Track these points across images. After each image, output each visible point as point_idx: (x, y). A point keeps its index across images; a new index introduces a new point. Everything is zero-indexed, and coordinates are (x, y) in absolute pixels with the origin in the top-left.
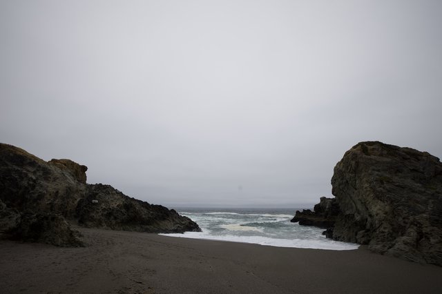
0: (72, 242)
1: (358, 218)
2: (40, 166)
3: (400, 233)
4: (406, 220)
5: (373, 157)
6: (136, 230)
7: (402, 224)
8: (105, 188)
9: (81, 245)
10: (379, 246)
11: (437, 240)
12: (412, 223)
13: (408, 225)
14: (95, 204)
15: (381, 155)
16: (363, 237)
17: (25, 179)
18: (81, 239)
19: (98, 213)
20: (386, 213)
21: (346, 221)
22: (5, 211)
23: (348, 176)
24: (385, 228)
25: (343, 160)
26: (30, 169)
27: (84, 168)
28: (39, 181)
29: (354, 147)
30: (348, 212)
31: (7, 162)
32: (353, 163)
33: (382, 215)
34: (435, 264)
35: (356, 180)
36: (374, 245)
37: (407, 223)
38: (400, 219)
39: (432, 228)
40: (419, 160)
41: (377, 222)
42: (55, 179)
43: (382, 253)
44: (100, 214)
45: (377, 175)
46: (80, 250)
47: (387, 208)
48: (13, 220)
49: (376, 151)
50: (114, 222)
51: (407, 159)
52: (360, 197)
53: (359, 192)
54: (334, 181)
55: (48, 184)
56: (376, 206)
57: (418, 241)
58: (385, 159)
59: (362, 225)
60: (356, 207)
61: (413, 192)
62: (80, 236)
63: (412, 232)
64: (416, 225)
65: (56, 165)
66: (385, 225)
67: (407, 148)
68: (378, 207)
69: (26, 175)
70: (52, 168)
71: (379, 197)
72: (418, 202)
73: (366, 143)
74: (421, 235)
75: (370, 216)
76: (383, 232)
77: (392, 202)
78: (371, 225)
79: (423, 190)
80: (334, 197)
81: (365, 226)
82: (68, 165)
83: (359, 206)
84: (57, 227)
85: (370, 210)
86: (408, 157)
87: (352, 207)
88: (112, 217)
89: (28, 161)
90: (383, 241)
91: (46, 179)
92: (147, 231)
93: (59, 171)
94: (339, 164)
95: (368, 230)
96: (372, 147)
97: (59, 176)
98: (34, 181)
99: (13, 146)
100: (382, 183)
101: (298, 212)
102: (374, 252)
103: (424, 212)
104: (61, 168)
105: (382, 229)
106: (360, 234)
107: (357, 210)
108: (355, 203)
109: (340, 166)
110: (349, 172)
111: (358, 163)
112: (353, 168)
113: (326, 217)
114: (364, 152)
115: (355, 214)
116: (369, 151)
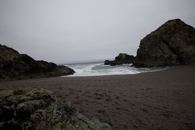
45: (187, 34)
56: (188, 48)
58: (186, 27)
71: (189, 43)
87: (156, 53)
106: (174, 62)
107: (164, 53)
108: (162, 50)
109: (154, 33)
110: (168, 34)
111: (175, 29)
112: (172, 32)
113: (123, 61)
114: (177, 23)
115: (164, 55)
116: (179, 23)
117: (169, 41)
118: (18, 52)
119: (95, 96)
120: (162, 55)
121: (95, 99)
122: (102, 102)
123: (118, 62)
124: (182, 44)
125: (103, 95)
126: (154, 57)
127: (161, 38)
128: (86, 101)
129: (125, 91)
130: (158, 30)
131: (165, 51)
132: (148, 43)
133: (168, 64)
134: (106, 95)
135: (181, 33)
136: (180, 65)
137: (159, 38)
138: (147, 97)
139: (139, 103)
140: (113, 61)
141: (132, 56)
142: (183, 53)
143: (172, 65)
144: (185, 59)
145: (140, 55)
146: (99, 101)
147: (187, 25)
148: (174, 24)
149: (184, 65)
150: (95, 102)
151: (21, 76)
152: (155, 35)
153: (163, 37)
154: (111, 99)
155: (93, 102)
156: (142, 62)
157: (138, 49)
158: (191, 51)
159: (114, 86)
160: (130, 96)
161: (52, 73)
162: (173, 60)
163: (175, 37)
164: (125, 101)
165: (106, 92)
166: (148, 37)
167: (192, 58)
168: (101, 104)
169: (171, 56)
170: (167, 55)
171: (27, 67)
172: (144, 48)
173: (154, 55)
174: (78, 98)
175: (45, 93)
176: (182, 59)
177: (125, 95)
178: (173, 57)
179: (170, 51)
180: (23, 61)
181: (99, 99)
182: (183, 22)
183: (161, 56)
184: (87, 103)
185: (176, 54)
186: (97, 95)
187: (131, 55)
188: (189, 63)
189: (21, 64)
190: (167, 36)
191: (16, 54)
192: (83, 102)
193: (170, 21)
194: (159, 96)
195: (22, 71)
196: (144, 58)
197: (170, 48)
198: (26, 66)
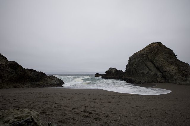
5: (162, 48)
13: (189, 74)
16: (162, 80)
20: (176, 70)
24: (179, 75)
32: (156, 50)
35: (155, 57)
37: (188, 73)
56: (170, 67)
58: (167, 50)
68: (172, 67)
77: (178, 65)
85: (166, 69)
106: (159, 79)
107: (150, 70)
108: (148, 67)
109: (141, 52)
110: (153, 54)
111: (158, 50)
112: (156, 52)
113: (113, 75)
114: (159, 46)
115: (150, 72)
116: (161, 46)
117: (153, 60)
118: (6, 59)
119: (83, 113)
120: (149, 72)
121: (83, 117)
122: (90, 122)
123: (108, 76)
124: (165, 63)
125: (92, 112)
126: (142, 73)
127: (147, 57)
128: (74, 120)
129: (115, 109)
130: (144, 50)
131: (151, 69)
132: (136, 60)
133: (154, 81)
134: (95, 112)
135: (163, 54)
136: (165, 83)
137: (146, 57)
138: (136, 116)
139: (129, 124)
140: (103, 75)
141: (122, 71)
142: (166, 71)
143: (158, 82)
144: (169, 77)
145: (129, 70)
146: (87, 120)
147: (167, 48)
148: (157, 46)
149: (168, 82)
150: (82, 121)
151: (4, 84)
152: (141, 54)
153: (149, 56)
154: (100, 117)
155: (81, 121)
156: (130, 78)
157: (127, 65)
158: (173, 71)
159: (103, 102)
160: (120, 114)
161: (39, 83)
162: (158, 77)
163: (159, 57)
164: (114, 120)
165: (95, 108)
166: (135, 55)
167: (174, 77)
168: (89, 123)
169: (156, 74)
170: (153, 73)
171: (13, 75)
172: (133, 64)
173: (141, 72)
174: (64, 115)
175: (29, 116)
176: (166, 77)
177: (115, 114)
178: (158, 74)
179: (155, 69)
180: (10, 68)
181: (87, 117)
182: (164, 45)
183: (147, 73)
184: (74, 122)
185: (161, 72)
186: (85, 112)
187: (120, 70)
188: (172, 81)
189: (7, 71)
190: (152, 55)
191: (3, 60)
192: (69, 121)
193: (153, 43)
194: (149, 116)
195: (6, 79)
196: (132, 74)
197: (155, 66)
198: (12, 73)
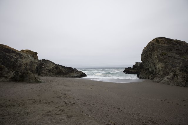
0: (37, 81)
1: (150, 70)
2: (17, 53)
3: (166, 75)
4: (170, 70)
5: (160, 44)
6: (61, 77)
7: (168, 71)
8: (46, 61)
9: (40, 82)
10: (157, 80)
11: (181, 77)
12: (172, 71)
14: (43, 67)
15: (165, 43)
16: (152, 77)
17: (12, 58)
18: (40, 80)
19: (45, 71)
20: (162, 67)
21: (145, 71)
22: (7, 71)
23: (148, 53)
24: (161, 73)
25: (147, 46)
26: (13, 54)
27: (36, 53)
28: (18, 59)
29: (153, 40)
30: (146, 68)
31: (3, 52)
32: (152, 47)
33: (160, 68)
34: (178, 85)
35: (152, 55)
36: (155, 80)
37: (170, 71)
38: (168, 69)
39: (180, 72)
40: (181, 45)
41: (158, 71)
42: (25, 58)
43: (158, 82)
44: (46, 71)
45: (161, 52)
46: (40, 84)
47: (163, 66)
48: (12, 74)
49: (162, 42)
50: (52, 74)
51: (175, 45)
52: (153, 61)
53: (152, 59)
54: (142, 55)
55: (23, 60)
56: (158, 65)
57: (173, 78)
58: (166, 45)
59: (152, 72)
60: (150, 65)
61: (175, 59)
62: (39, 79)
63: (171, 74)
64: (174, 72)
65: (24, 52)
66: (161, 72)
67: (177, 40)
68: (160, 65)
69: (13, 57)
70: (22, 53)
71: (160, 61)
72: (176, 63)
73: (158, 38)
74: (175, 75)
75: (156, 69)
76: (160, 75)
77: (165, 63)
78: (155, 72)
79: (180, 58)
80: (141, 62)
81: (153, 73)
82: (29, 52)
83: (152, 65)
84: (30, 76)
85: (156, 67)
86: (176, 44)
87: (148, 66)
88: (51, 72)
89: (12, 51)
90: (159, 78)
91: (21, 58)
92: (65, 77)
93: (26, 55)
94: (145, 48)
95: (154, 74)
96: (161, 40)
97: (26, 57)
98: (16, 59)
99: (3, 45)
100: (163, 55)
101: (126, 68)
102: (155, 82)
103: (178, 67)
104: (26, 53)
105: (159, 74)
110: (149, 51)
115: (150, 68)
116: (159, 42)
123: (134, 70)
152: (145, 51)
163: (154, 54)
